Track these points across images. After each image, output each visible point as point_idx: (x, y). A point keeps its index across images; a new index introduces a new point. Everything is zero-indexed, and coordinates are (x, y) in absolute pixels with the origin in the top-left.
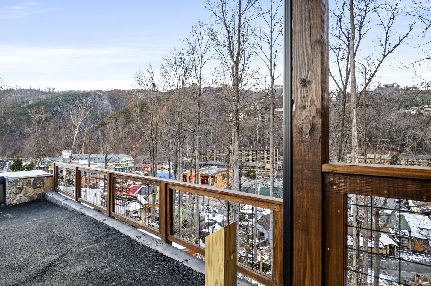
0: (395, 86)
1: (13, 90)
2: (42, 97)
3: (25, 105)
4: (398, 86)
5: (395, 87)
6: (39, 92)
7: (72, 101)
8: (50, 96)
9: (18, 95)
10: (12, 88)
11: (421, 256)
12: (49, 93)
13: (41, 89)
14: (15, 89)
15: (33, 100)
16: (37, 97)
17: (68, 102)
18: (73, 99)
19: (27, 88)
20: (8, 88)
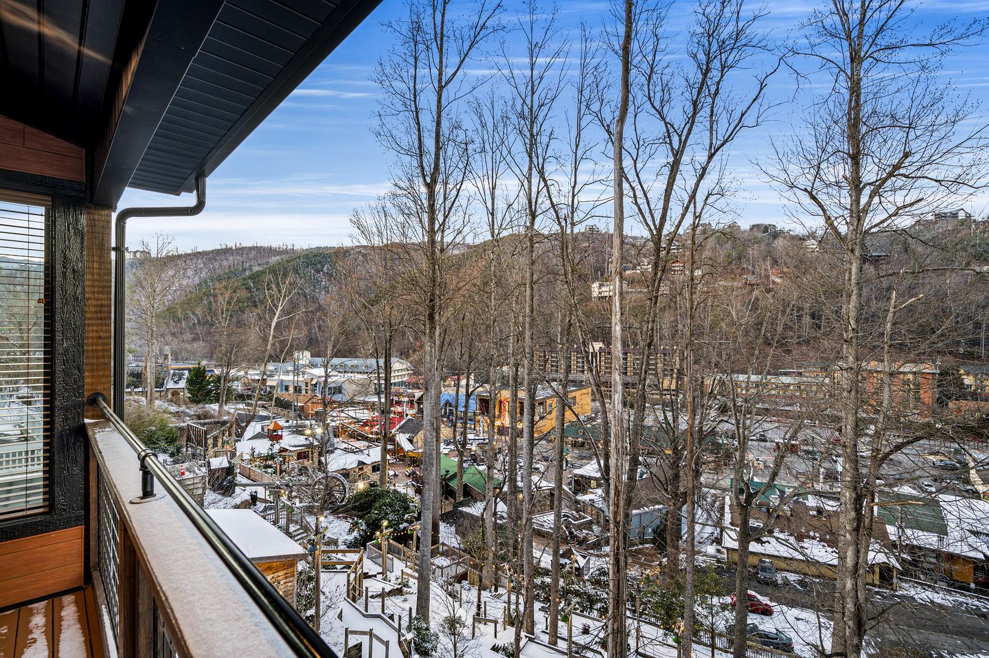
0: (961, 215)
1: (231, 249)
2: (274, 260)
3: (248, 273)
4: (969, 216)
5: (960, 218)
6: (271, 251)
7: (319, 266)
8: (285, 257)
9: (238, 258)
10: (228, 247)
11: (958, 595)
12: (286, 252)
13: (274, 246)
14: (234, 247)
15: (259, 265)
16: (267, 260)
17: (313, 268)
18: (320, 263)
19: (250, 245)
20: (224, 247)
